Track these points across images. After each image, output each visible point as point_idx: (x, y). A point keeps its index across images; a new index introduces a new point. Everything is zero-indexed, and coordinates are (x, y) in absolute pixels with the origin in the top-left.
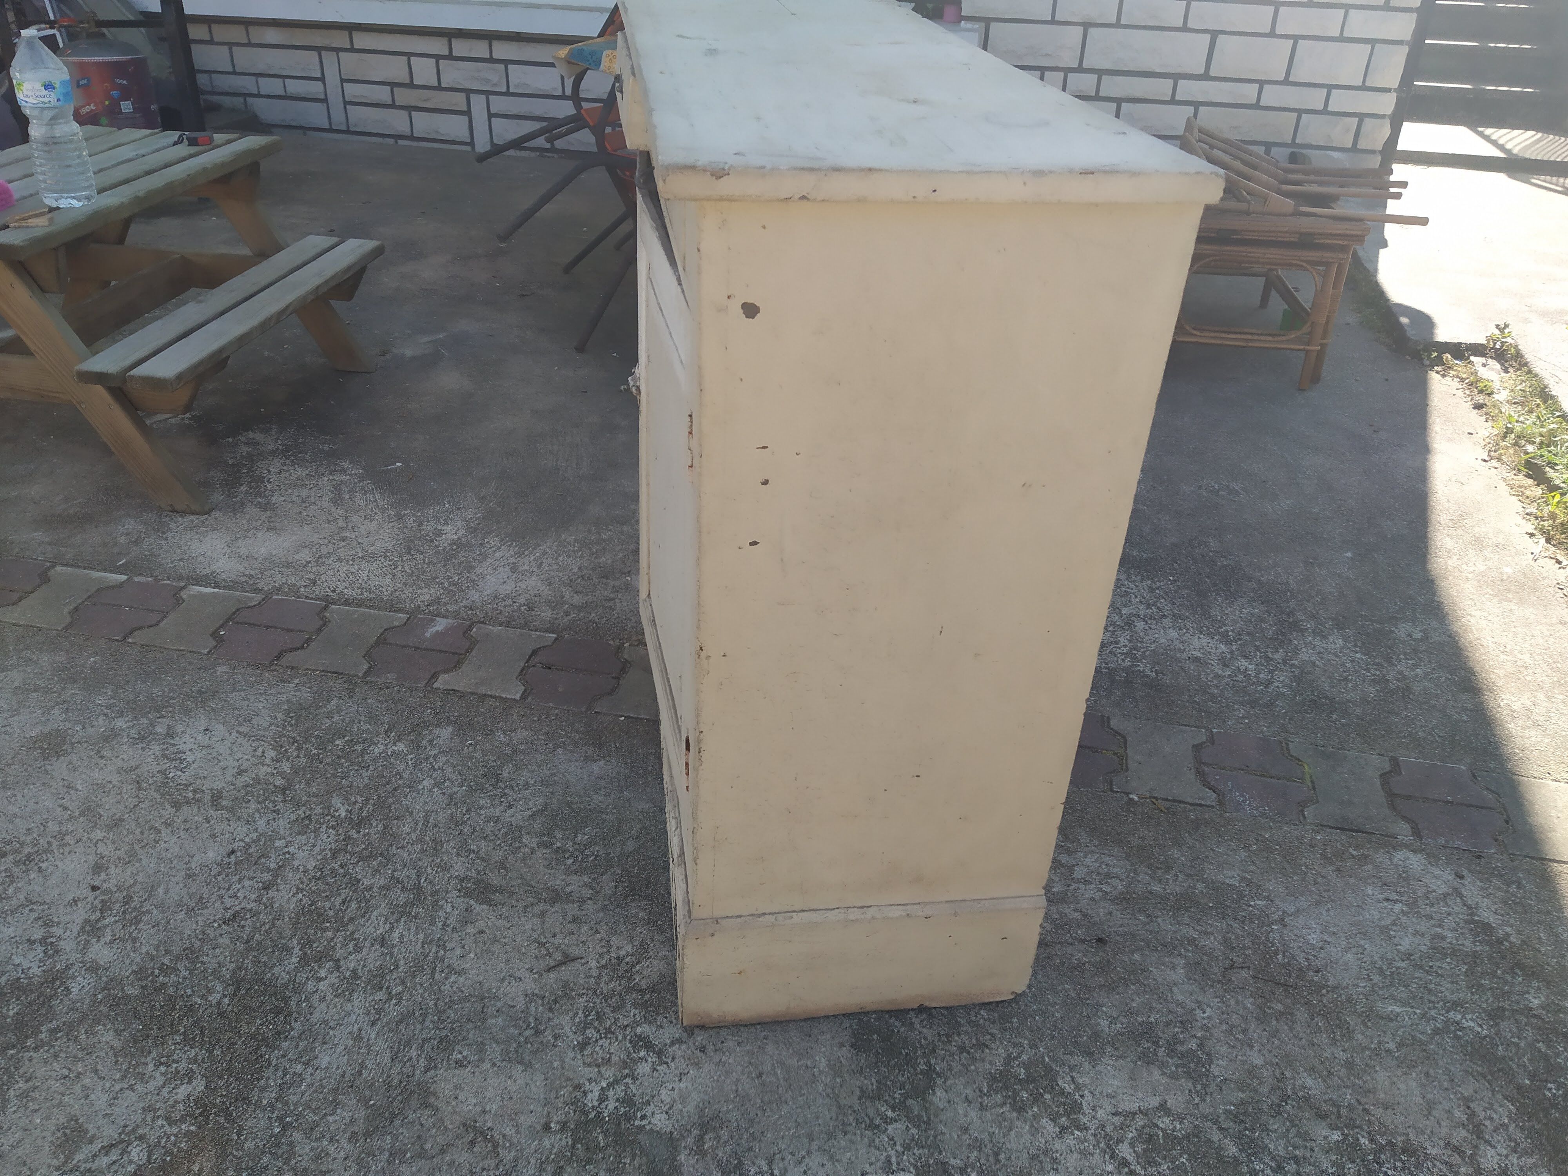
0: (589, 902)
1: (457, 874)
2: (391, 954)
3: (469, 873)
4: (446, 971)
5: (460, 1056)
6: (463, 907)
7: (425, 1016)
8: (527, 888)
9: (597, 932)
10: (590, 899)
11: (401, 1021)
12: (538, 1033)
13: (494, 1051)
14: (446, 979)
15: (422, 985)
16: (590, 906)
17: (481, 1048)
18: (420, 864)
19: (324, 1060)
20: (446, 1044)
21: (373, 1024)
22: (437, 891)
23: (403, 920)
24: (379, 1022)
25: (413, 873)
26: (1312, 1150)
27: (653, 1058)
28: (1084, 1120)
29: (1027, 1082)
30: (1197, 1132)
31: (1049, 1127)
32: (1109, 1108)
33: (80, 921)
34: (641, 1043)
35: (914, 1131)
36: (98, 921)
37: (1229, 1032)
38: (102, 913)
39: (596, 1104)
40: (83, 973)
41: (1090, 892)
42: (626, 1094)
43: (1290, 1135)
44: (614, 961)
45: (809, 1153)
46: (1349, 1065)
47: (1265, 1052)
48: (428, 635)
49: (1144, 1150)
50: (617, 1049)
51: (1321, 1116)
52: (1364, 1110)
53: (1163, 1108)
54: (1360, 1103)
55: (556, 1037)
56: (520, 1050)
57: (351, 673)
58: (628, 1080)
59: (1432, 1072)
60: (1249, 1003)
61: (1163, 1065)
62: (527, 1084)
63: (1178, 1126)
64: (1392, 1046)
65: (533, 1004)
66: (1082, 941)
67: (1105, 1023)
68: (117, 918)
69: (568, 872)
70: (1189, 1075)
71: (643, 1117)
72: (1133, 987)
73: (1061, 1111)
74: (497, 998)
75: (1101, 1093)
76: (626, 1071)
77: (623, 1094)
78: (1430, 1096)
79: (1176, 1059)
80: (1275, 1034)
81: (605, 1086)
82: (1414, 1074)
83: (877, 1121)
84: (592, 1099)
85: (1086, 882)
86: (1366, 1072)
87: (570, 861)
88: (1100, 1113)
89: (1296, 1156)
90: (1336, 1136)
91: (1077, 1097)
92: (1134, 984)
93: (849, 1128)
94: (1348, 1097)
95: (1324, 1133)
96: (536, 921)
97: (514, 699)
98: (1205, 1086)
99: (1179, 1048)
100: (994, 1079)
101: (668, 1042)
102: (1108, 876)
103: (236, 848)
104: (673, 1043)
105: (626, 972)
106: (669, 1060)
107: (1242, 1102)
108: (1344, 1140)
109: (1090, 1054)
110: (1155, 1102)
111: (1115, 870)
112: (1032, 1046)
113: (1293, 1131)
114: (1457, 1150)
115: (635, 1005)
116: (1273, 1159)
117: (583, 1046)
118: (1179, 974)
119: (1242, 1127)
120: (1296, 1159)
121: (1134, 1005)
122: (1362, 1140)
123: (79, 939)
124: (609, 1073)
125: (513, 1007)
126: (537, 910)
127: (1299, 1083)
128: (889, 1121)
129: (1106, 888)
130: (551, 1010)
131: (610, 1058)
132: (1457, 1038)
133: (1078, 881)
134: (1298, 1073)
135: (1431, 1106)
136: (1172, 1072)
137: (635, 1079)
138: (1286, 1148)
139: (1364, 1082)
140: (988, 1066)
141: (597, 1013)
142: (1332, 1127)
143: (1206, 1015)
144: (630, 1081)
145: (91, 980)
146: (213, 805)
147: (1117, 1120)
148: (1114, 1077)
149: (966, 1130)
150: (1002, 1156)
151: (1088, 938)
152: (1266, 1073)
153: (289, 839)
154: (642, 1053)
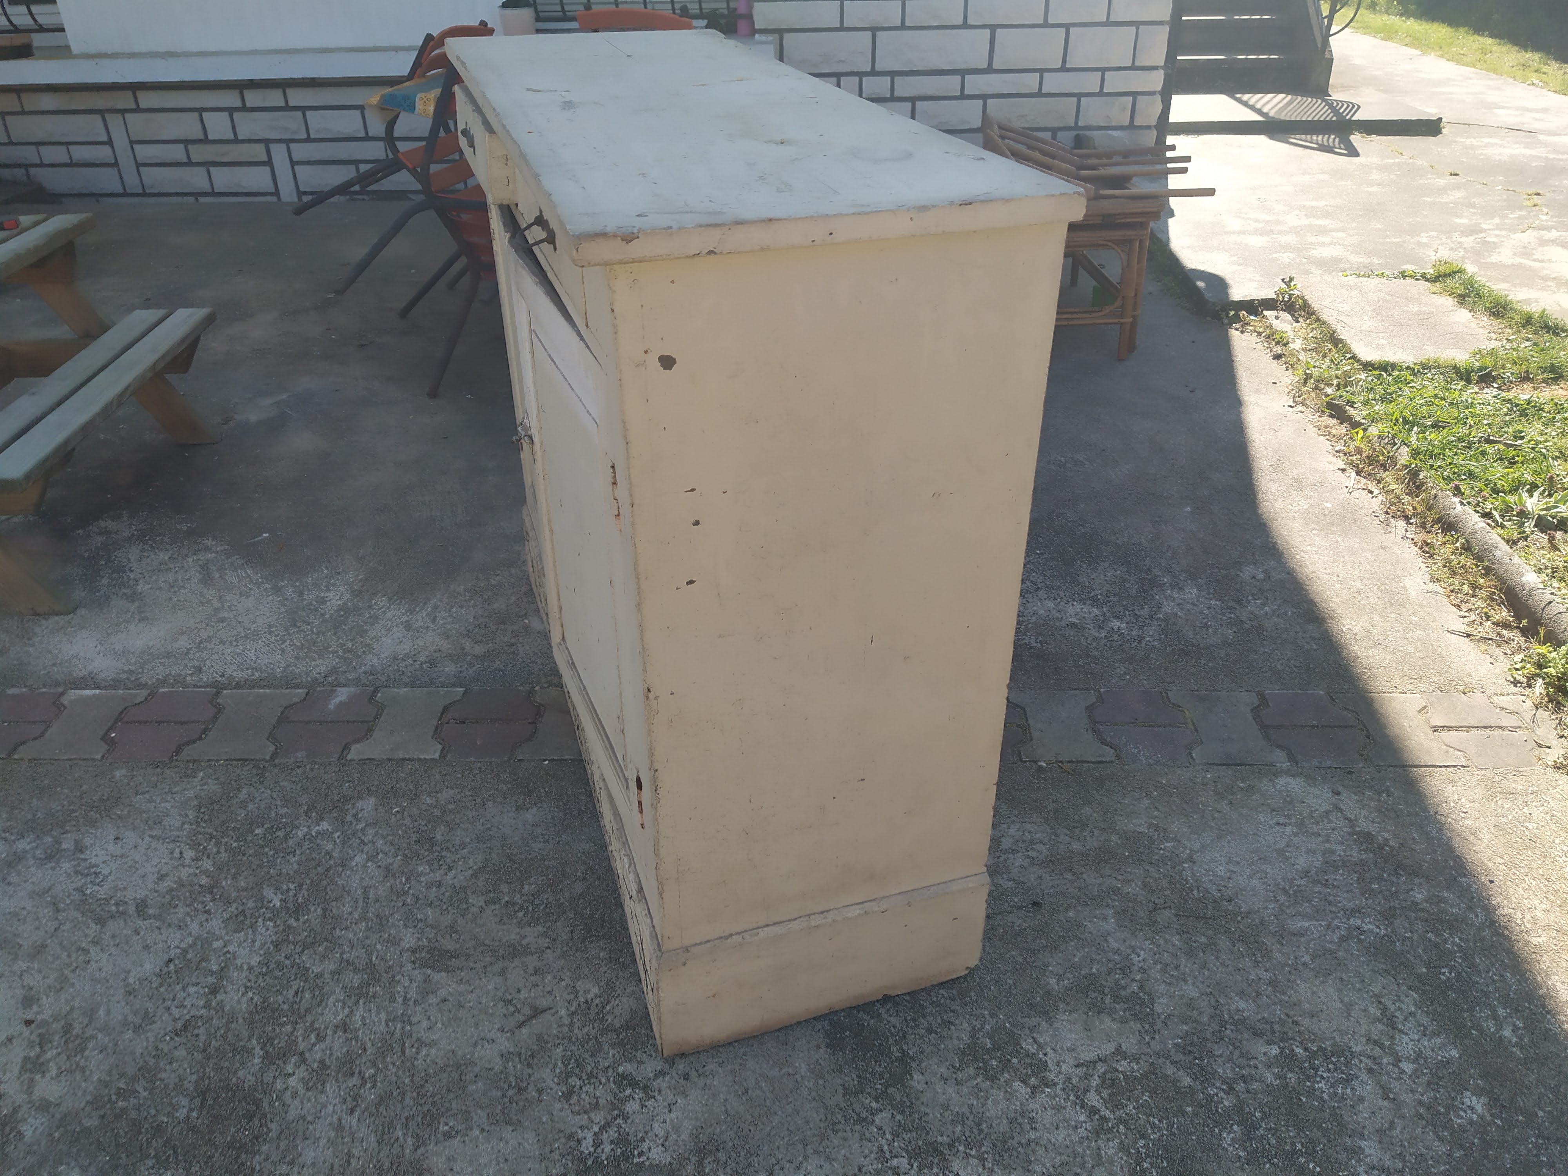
0: (548, 951)
1: (408, 946)
2: (356, 1038)
3: (420, 943)
4: (416, 1045)
5: (446, 1128)
6: (420, 978)
7: (403, 1094)
8: (482, 948)
9: (562, 980)
10: (549, 948)
11: (380, 1103)
12: (520, 1090)
13: (480, 1116)
14: (418, 1053)
15: (394, 1064)
16: (549, 955)
17: (467, 1116)
18: (369, 942)
19: (309, 1156)
20: (431, 1119)
21: (352, 1111)
22: (390, 967)
23: (361, 1002)
24: (358, 1109)
25: (362, 953)
26: (1256, 1067)
27: (639, 1094)
28: (1051, 1076)
29: (993, 1050)
30: (1153, 1070)
31: (1022, 1091)
32: (1072, 1062)
33: (19, 1060)
34: (625, 1082)
35: (899, 1117)
36: (38, 1057)
37: (1164, 970)
38: (41, 1048)
39: (592, 1149)
40: (33, 1113)
41: (1019, 860)
42: (619, 1134)
43: (1235, 1057)
44: (583, 1006)
45: (806, 1158)
46: (1273, 983)
47: (1198, 984)
48: (331, 707)
49: (1110, 1095)
50: (603, 1093)
51: (1257, 1034)
52: (1293, 1022)
53: (1119, 1052)
54: (1288, 1016)
55: (540, 1091)
56: (506, 1111)
57: (257, 758)
58: (619, 1121)
59: (1344, 976)
60: (1176, 940)
61: (1111, 1013)
62: (520, 1144)
63: (1136, 1067)
64: (1306, 958)
65: (510, 1063)
66: (1020, 908)
67: (1053, 981)
68: (59, 1050)
69: (521, 925)
70: (1136, 1017)
71: (641, 1154)
72: (1072, 944)
73: (1029, 1072)
74: (472, 1063)
75: (1062, 1048)
76: (616, 1112)
77: (616, 1135)
78: (1346, 999)
79: (1122, 1004)
80: (1204, 966)
81: (597, 1130)
82: (1330, 981)
83: (864, 1115)
84: (587, 1146)
85: (1014, 851)
86: (1289, 987)
87: (521, 914)
88: (1064, 1067)
89: (1243, 1076)
90: (1274, 1051)
91: (1041, 1056)
92: (1073, 941)
93: (840, 1127)
94: (1278, 1012)
95: (1263, 1050)
96: (498, 979)
97: (434, 759)
98: (1152, 1025)
99: (1123, 993)
100: (963, 1053)
101: (651, 1075)
102: (1032, 842)
103: (173, 956)
104: (656, 1077)
105: (597, 1014)
106: (656, 1094)
107: (1187, 1034)
108: (1281, 1052)
109: (1046, 1013)
110: (1110, 1048)
111: (1037, 836)
112: (992, 1015)
113: (1237, 1053)
114: (1376, 1043)
115: (612, 1045)
116: (1224, 1082)
117: (568, 1095)
118: (1110, 925)
119: (1191, 1058)
120: (1244, 1079)
121: (1076, 960)
122: (1297, 1050)
123: (22, 1079)
124: (599, 1117)
125: (491, 1069)
126: (497, 967)
127: (1233, 1008)
128: (874, 1112)
129: (1032, 854)
130: (529, 1066)
131: (597, 1103)
132: (1361, 942)
133: (1006, 852)
134: (1231, 999)
135: (1349, 1007)
136: (1121, 1017)
137: (625, 1118)
138: (1233, 1070)
139: (1289, 997)
140: (956, 1042)
141: (577, 1060)
142: (1270, 1043)
143: (1140, 958)
144: (621, 1122)
145: (44, 1120)
146: (139, 916)
147: (1081, 1071)
148: (1070, 1031)
149: (946, 1107)
150: (984, 1126)
151: (1024, 904)
152: (1203, 1003)
153: (226, 938)
154: (628, 1092)
